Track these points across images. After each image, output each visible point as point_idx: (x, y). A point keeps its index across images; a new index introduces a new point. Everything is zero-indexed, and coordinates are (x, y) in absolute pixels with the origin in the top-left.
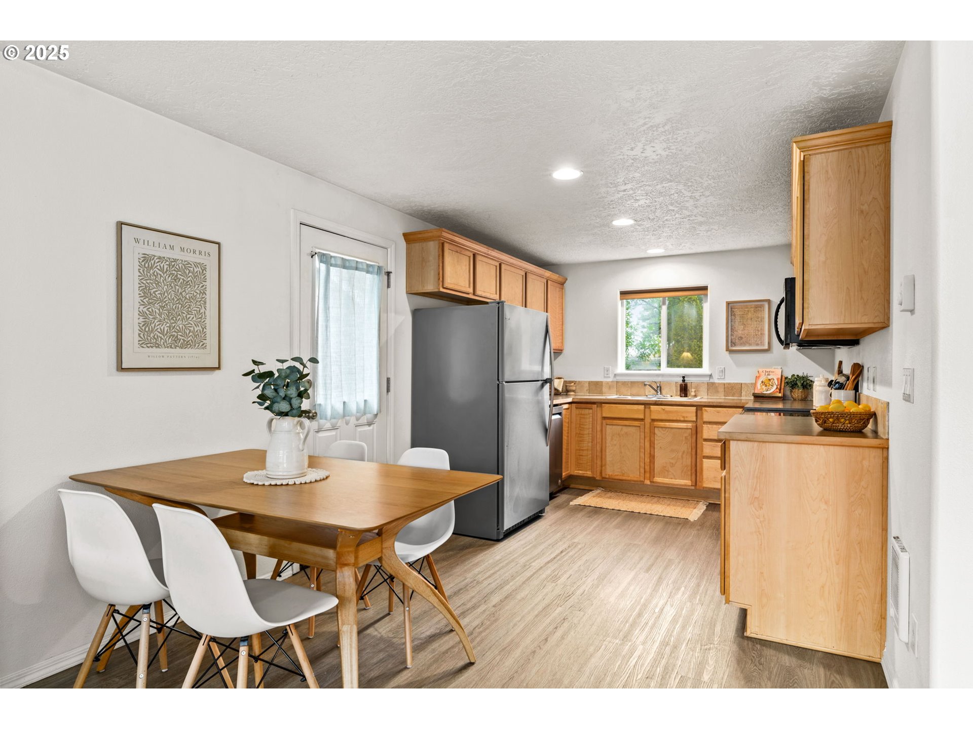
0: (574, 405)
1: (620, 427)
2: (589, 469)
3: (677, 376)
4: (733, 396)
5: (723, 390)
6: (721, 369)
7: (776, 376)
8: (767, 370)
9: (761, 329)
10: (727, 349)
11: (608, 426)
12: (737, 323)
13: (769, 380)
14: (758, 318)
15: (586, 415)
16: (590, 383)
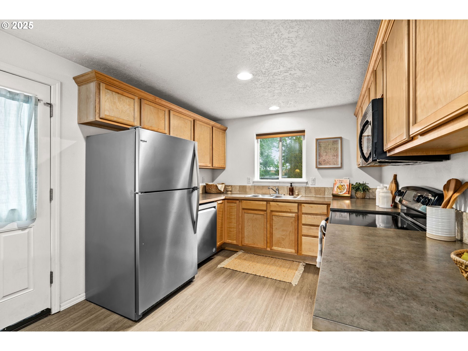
0: (226, 201)
1: (252, 215)
2: (235, 240)
3: (288, 183)
4: (320, 195)
5: (314, 191)
6: (313, 179)
7: (346, 183)
8: (340, 180)
9: (336, 155)
10: (317, 167)
11: (245, 214)
12: (322, 151)
13: (342, 186)
14: (335, 148)
15: (233, 207)
16: (240, 186)
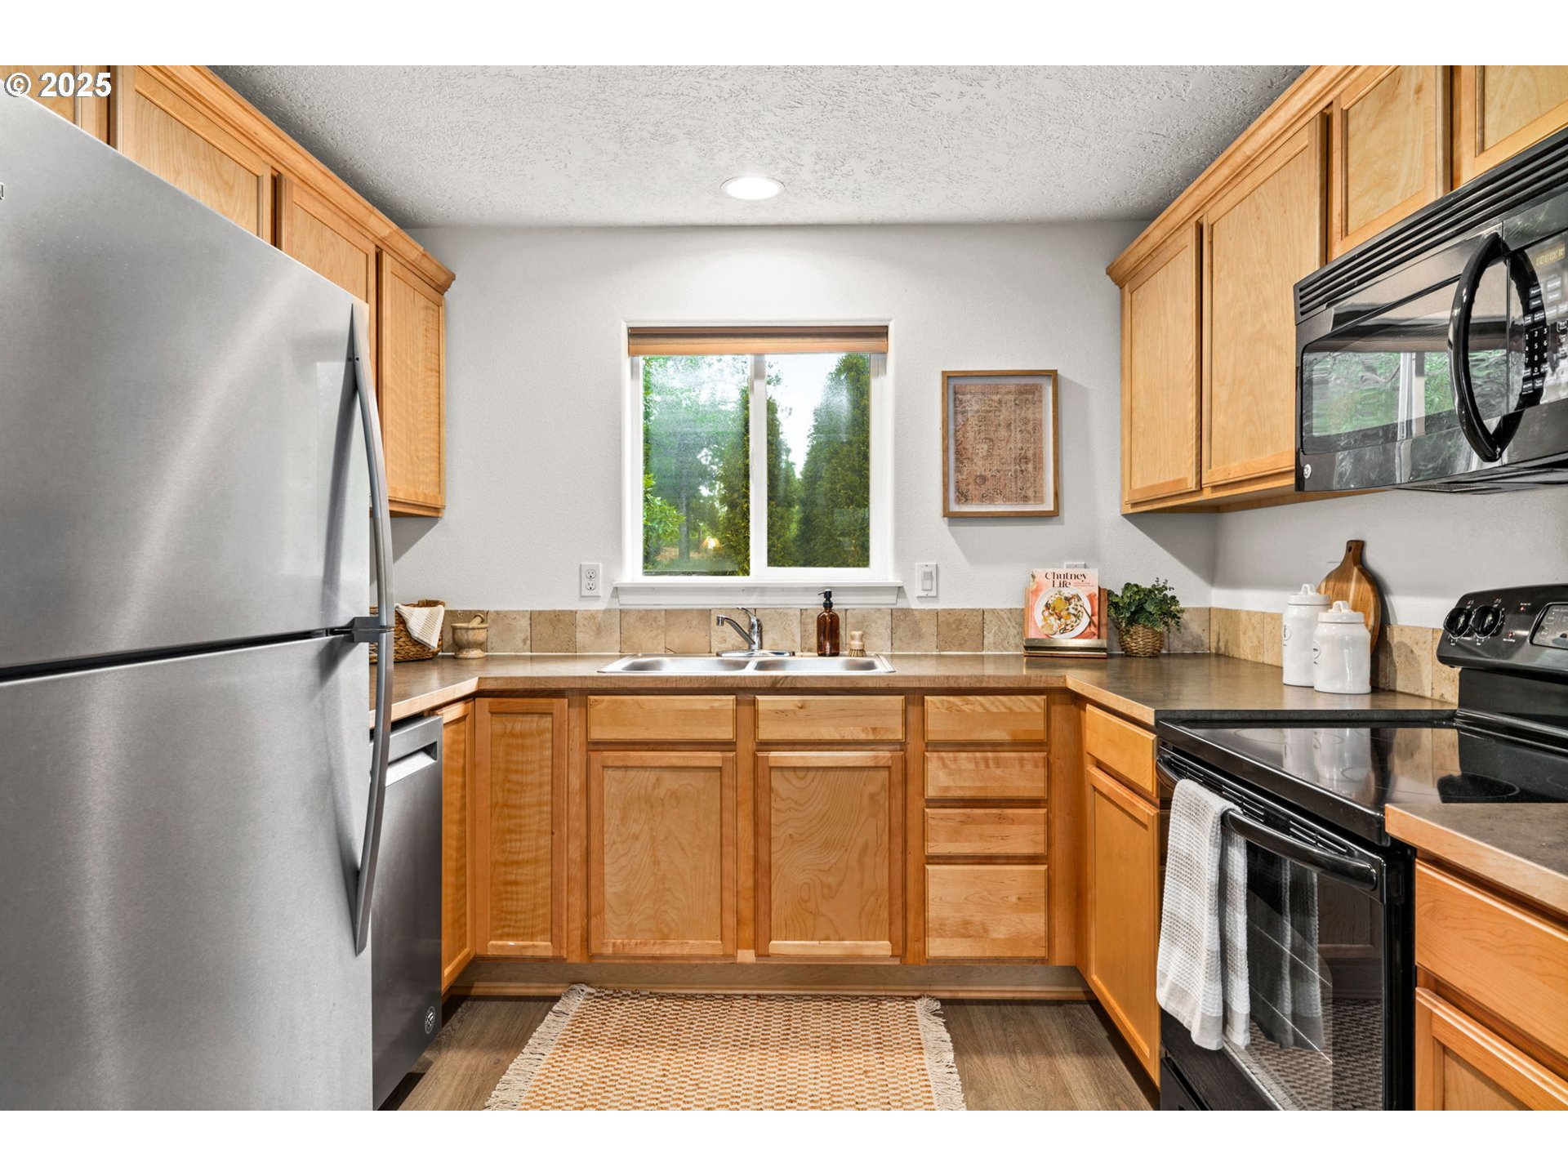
0: (484, 703)
1: (651, 777)
2: (543, 931)
3: (807, 590)
4: (961, 647)
5: (933, 630)
6: (928, 570)
7: (1084, 591)
8: (1058, 571)
9: (1035, 454)
10: (949, 515)
11: (609, 773)
12: (970, 435)
13: (1068, 599)
14: (1026, 421)
15: (531, 735)
16: (534, 617)
